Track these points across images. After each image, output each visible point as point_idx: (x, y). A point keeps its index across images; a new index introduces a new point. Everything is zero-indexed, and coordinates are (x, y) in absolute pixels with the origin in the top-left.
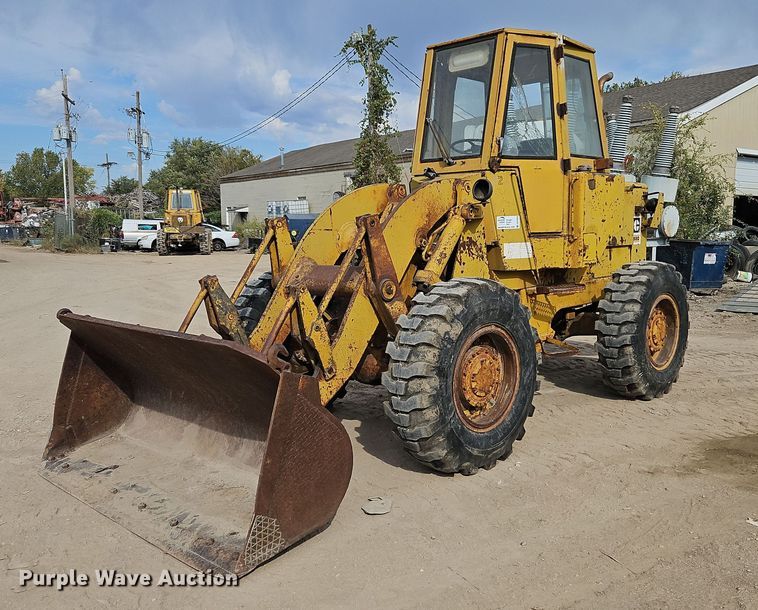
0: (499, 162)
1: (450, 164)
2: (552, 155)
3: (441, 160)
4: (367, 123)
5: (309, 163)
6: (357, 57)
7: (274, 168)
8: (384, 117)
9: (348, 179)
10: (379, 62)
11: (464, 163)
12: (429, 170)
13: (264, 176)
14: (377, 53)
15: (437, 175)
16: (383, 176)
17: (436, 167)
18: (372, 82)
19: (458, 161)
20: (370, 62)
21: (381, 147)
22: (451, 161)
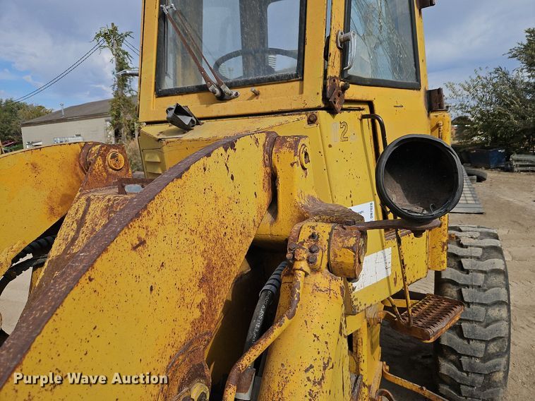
0: (344, 89)
1: (222, 98)
2: (412, 80)
3: (202, 89)
4: (116, 87)
5: (81, 113)
6: (106, 44)
7: (58, 117)
8: (128, 83)
9: (108, 123)
10: (122, 48)
11: (256, 94)
12: (180, 110)
13: (51, 122)
14: (119, 42)
15: (198, 121)
16: (130, 121)
17: (191, 103)
18: (117, 60)
19: (241, 91)
20: (115, 47)
21: (128, 102)
22: (227, 89)
